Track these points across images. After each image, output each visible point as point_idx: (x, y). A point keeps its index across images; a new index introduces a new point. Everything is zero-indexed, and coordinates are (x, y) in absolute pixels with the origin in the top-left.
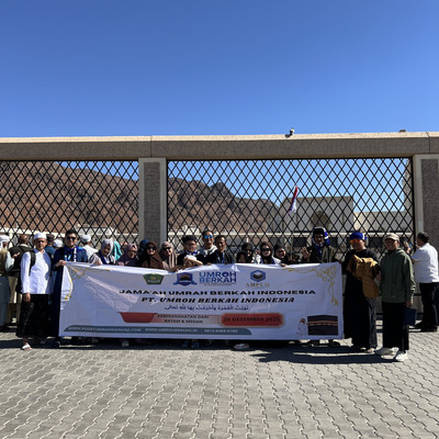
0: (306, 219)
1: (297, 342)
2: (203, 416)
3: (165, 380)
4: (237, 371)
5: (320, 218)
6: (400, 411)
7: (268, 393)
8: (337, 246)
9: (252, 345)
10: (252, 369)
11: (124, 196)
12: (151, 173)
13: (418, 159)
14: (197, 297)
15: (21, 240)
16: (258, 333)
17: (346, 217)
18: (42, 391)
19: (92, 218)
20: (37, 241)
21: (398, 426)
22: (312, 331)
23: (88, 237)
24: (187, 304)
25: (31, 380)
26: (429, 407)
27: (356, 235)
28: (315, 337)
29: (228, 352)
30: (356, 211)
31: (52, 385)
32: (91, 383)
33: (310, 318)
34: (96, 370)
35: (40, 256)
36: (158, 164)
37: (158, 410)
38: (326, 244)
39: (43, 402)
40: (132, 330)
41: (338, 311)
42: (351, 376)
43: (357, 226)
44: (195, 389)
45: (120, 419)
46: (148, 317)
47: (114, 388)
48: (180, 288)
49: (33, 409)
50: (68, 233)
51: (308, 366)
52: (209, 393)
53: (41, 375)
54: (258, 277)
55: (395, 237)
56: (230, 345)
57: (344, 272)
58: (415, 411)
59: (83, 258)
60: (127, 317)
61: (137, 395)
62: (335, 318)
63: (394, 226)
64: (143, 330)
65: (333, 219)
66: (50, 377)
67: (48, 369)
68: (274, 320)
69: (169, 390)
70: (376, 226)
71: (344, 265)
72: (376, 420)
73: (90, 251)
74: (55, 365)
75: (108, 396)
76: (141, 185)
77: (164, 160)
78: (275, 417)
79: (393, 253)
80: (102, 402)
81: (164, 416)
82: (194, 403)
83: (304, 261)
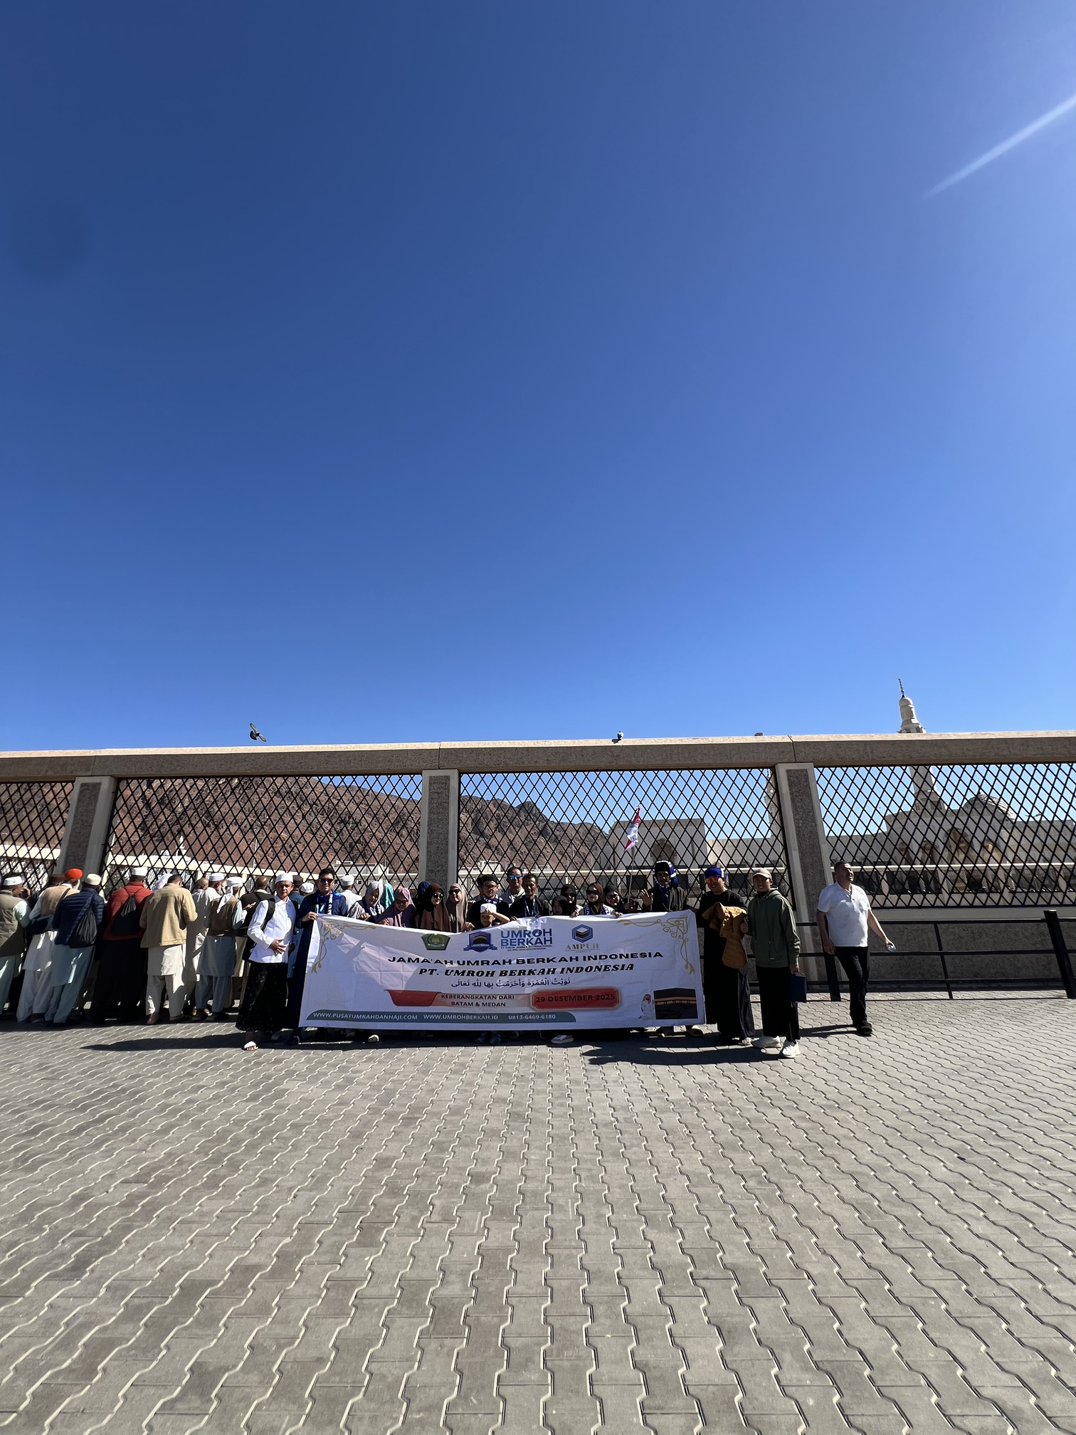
0: (645, 850)
1: (641, 1030)
2: (507, 1155)
3: (451, 1096)
4: (557, 1079)
5: (663, 848)
6: (799, 1138)
7: (605, 1114)
8: (687, 887)
9: (578, 1038)
10: (579, 1075)
11: (400, 823)
12: (438, 790)
13: (782, 769)
14: (498, 969)
15: (258, 883)
16: (586, 1019)
17: (696, 846)
18: (268, 1117)
19: (356, 853)
20: (279, 886)
21: (799, 1165)
22: (662, 1013)
23: (350, 879)
24: (483, 979)
25: (254, 1098)
26: (840, 1132)
27: (712, 872)
28: (667, 1022)
29: (543, 1049)
30: (710, 839)
31: (281, 1107)
32: (343, 1103)
33: (658, 994)
34: (349, 1081)
35: (281, 907)
36: (448, 778)
37: (440, 1147)
38: (674, 884)
39: (267, 1135)
40: (404, 1017)
41: (695, 981)
42: (723, 1082)
43: (712, 859)
44: (497, 1110)
45: (383, 1163)
46: (426, 998)
47: (375, 1111)
48: (473, 955)
49: (251, 1148)
50: (323, 873)
51: (661, 1069)
52: (515, 1116)
53: (269, 1092)
54: (583, 935)
55: (766, 872)
56: (545, 1038)
57: (701, 922)
58: (821, 1138)
59: (342, 910)
60: (400, 998)
61: (409, 1121)
62: (692, 993)
63: (762, 859)
64: (421, 1018)
65: (680, 849)
66: (280, 1094)
67: (279, 1081)
68: (607, 998)
69: (456, 1112)
70: (738, 859)
71: (699, 914)
72: (766, 1155)
73: (352, 898)
74: (290, 1074)
75: (366, 1124)
76: (425, 808)
77: (456, 773)
78: (615, 1154)
79: (763, 895)
80: (357, 1135)
81: (449, 1157)
82: (493, 1134)
83: (645, 910)
